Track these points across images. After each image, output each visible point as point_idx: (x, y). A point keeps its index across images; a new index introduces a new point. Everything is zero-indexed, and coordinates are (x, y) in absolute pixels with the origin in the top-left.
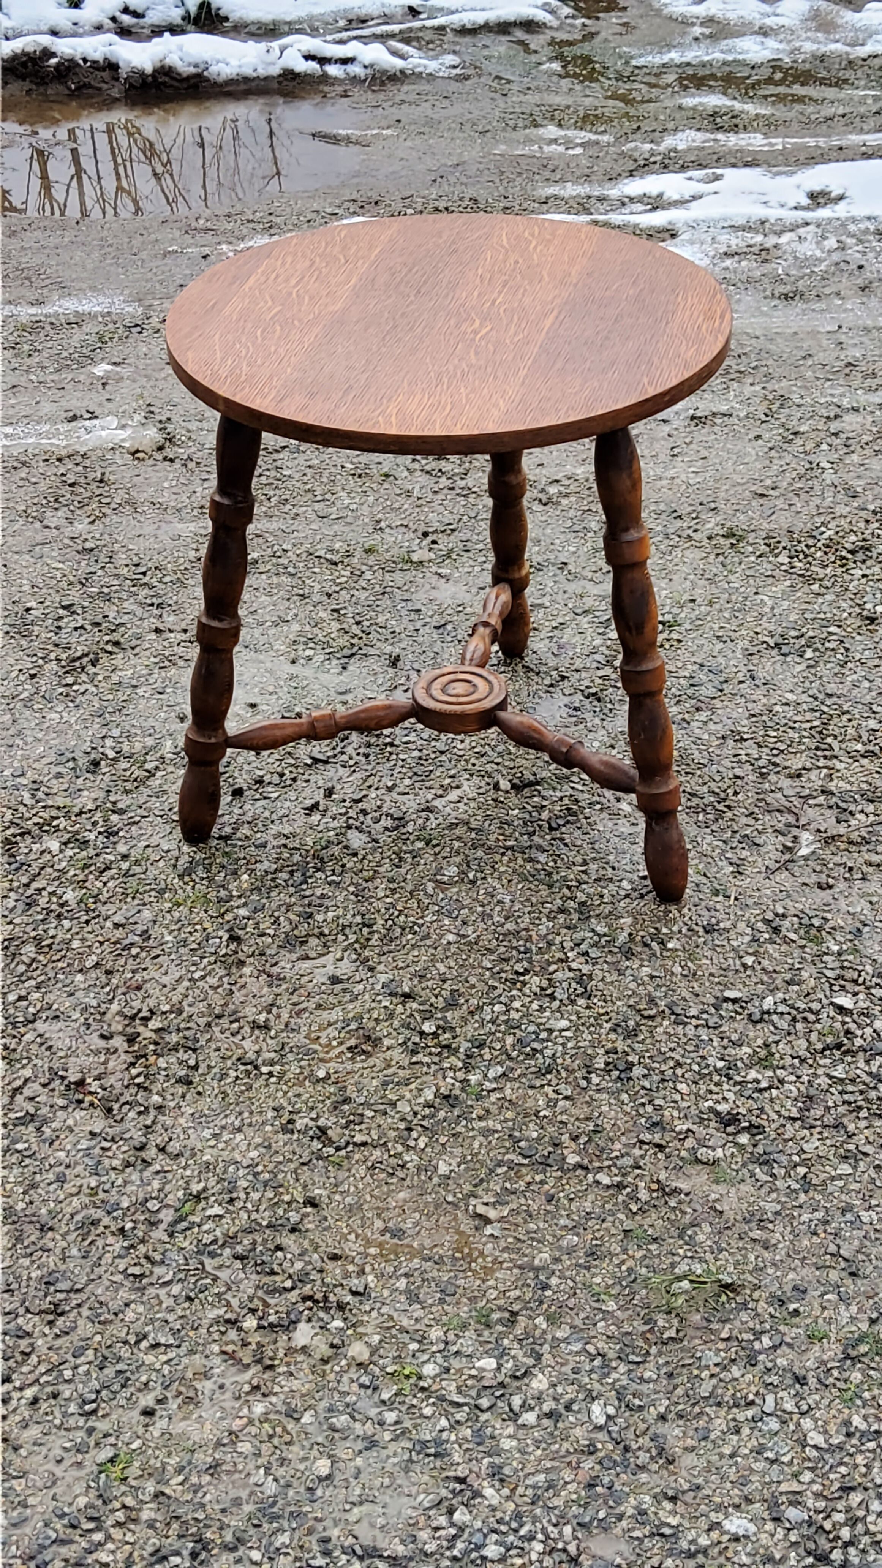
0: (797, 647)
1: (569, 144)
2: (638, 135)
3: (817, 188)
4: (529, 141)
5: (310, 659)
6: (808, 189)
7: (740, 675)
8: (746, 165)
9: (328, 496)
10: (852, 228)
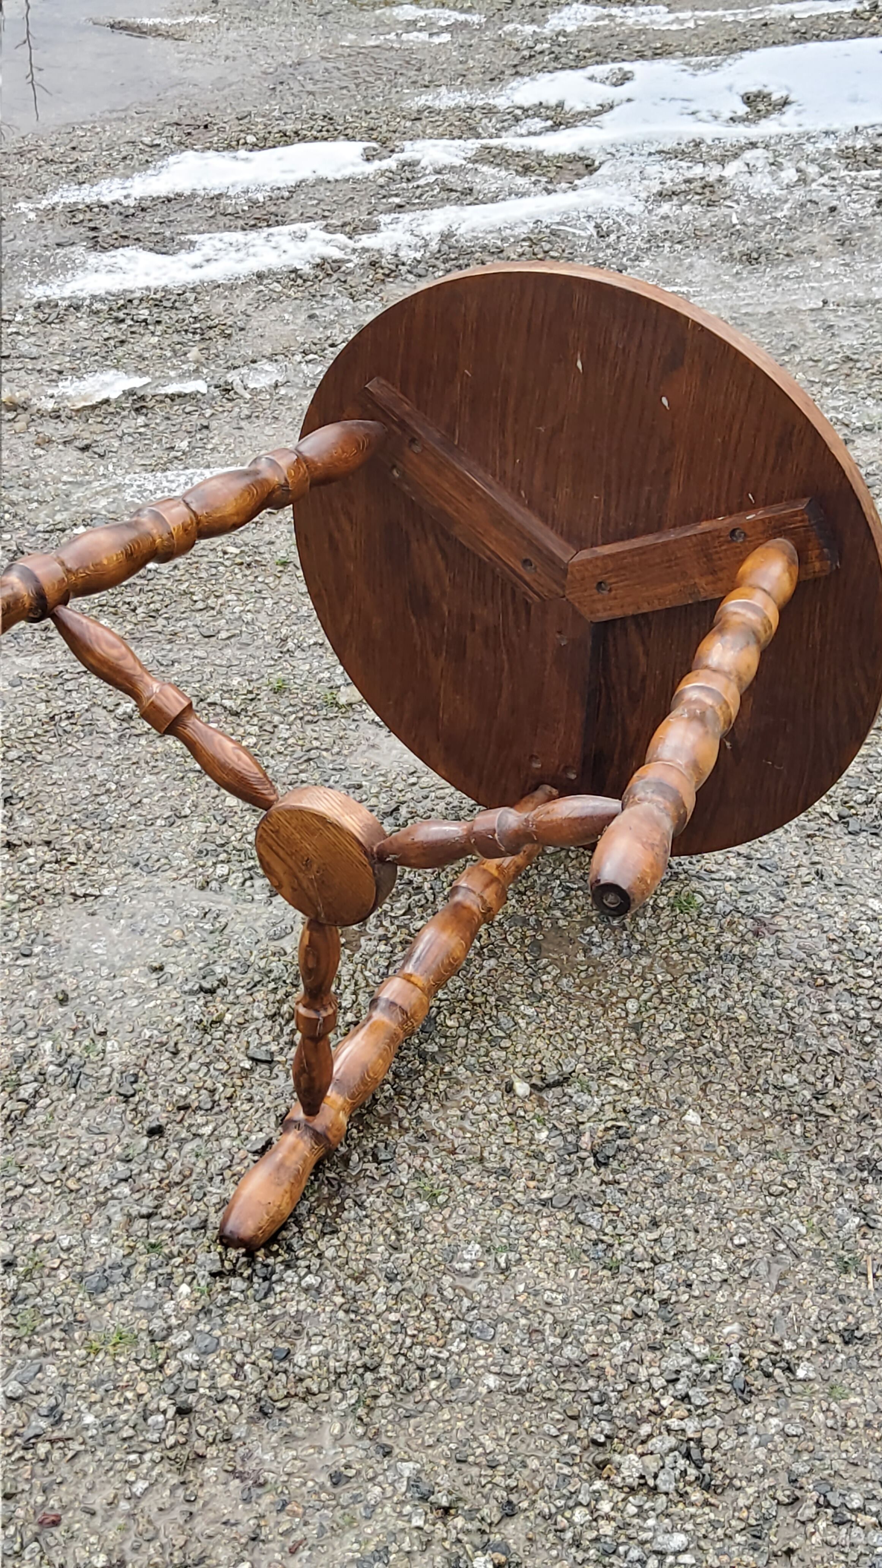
0: (868, 819)
1: (433, 30)
2: (513, 13)
3: (754, 89)
4: (381, 26)
5: (224, 879)
6: (742, 92)
7: (803, 871)
8: (657, 54)
9: (211, 602)
10: (809, 148)
